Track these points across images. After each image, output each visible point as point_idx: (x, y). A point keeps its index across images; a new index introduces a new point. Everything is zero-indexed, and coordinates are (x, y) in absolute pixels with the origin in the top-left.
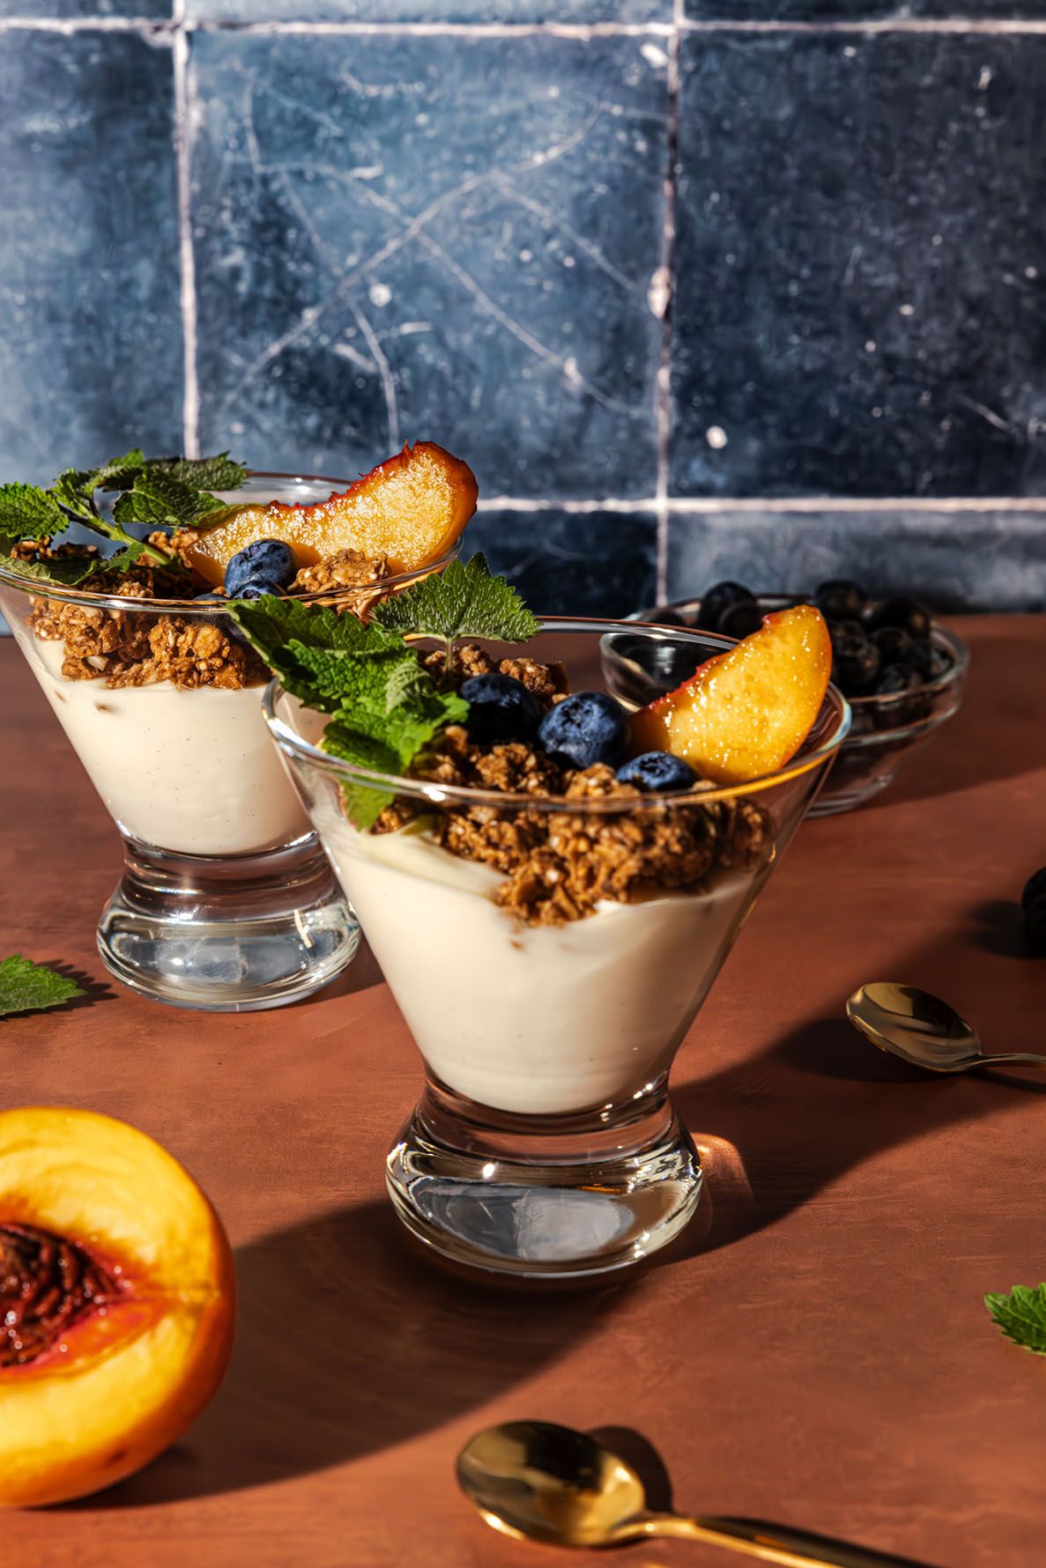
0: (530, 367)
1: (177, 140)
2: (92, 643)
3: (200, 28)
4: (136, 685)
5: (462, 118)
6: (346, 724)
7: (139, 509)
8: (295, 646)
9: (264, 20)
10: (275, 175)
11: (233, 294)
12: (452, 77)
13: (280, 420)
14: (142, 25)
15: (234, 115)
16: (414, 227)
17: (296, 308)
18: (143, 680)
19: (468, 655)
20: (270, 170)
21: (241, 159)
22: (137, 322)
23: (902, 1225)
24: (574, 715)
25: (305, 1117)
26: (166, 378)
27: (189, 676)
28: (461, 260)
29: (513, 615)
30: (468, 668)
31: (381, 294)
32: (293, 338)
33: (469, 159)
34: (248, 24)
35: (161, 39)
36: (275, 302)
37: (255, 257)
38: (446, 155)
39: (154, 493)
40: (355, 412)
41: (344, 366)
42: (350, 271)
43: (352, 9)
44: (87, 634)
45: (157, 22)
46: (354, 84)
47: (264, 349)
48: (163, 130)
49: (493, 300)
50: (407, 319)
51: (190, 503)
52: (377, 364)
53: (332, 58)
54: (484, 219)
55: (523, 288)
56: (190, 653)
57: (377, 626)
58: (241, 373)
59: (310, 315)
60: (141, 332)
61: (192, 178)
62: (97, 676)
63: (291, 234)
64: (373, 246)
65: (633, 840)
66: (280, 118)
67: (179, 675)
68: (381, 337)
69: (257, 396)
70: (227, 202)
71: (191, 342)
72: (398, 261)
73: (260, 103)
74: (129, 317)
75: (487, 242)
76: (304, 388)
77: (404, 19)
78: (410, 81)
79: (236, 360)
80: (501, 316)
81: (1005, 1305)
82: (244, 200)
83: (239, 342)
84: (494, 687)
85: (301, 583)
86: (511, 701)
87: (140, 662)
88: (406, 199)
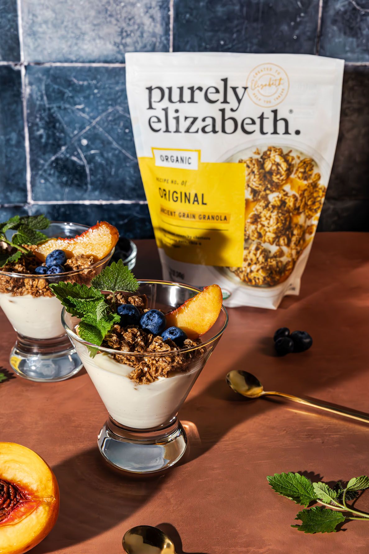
0: (129, 163)
1: (23, 98)
2: (8, 284)
3: (29, 65)
4: (21, 295)
5: (108, 91)
6: (85, 322)
7: (20, 240)
8: (70, 298)
9: (48, 62)
10: (52, 108)
11: (40, 142)
12: (105, 78)
13: (55, 179)
14: (11, 64)
15: (40, 90)
16: (94, 122)
17: (60, 146)
18: (23, 294)
19: (119, 297)
20: (51, 106)
21: (42, 103)
22: (12, 151)
23: (243, 451)
24: (150, 317)
25: (73, 419)
26: (21, 167)
27: (36, 294)
28: (108, 132)
29: (131, 280)
30: (119, 301)
31: (85, 142)
32: (59, 155)
33: (110, 103)
34: (43, 63)
35: (17, 68)
36: (53, 144)
37: (47, 131)
38: (103, 102)
39: (24, 234)
40: (77, 176)
41: (74, 163)
42: (75, 136)
43: (74, 59)
44: (6, 282)
45: (16, 62)
46: (75, 81)
47: (50, 158)
48: (18, 95)
49: (118, 143)
50: (92, 149)
51: (34, 235)
52: (84, 162)
53: (68, 73)
54: (114, 120)
55: (126, 140)
56: (37, 287)
57: (93, 288)
58: (43, 165)
59: (63, 148)
60: (13, 154)
61: (27, 109)
62: (10, 292)
63: (57, 125)
64: (82, 128)
65: (169, 361)
66: (54, 91)
67: (34, 294)
68: (85, 154)
69: (48, 172)
70: (38, 116)
71: (28, 156)
72: (89, 133)
73: (47, 86)
74: (9, 149)
75: (115, 127)
76: (62, 169)
77: (90, 62)
78: (92, 80)
79: (42, 162)
80: (120, 148)
81: (272, 479)
82: (43, 115)
83: (43, 156)
84: (127, 309)
85: (68, 263)
86: (132, 313)
87: (22, 287)
88: (91, 114)
